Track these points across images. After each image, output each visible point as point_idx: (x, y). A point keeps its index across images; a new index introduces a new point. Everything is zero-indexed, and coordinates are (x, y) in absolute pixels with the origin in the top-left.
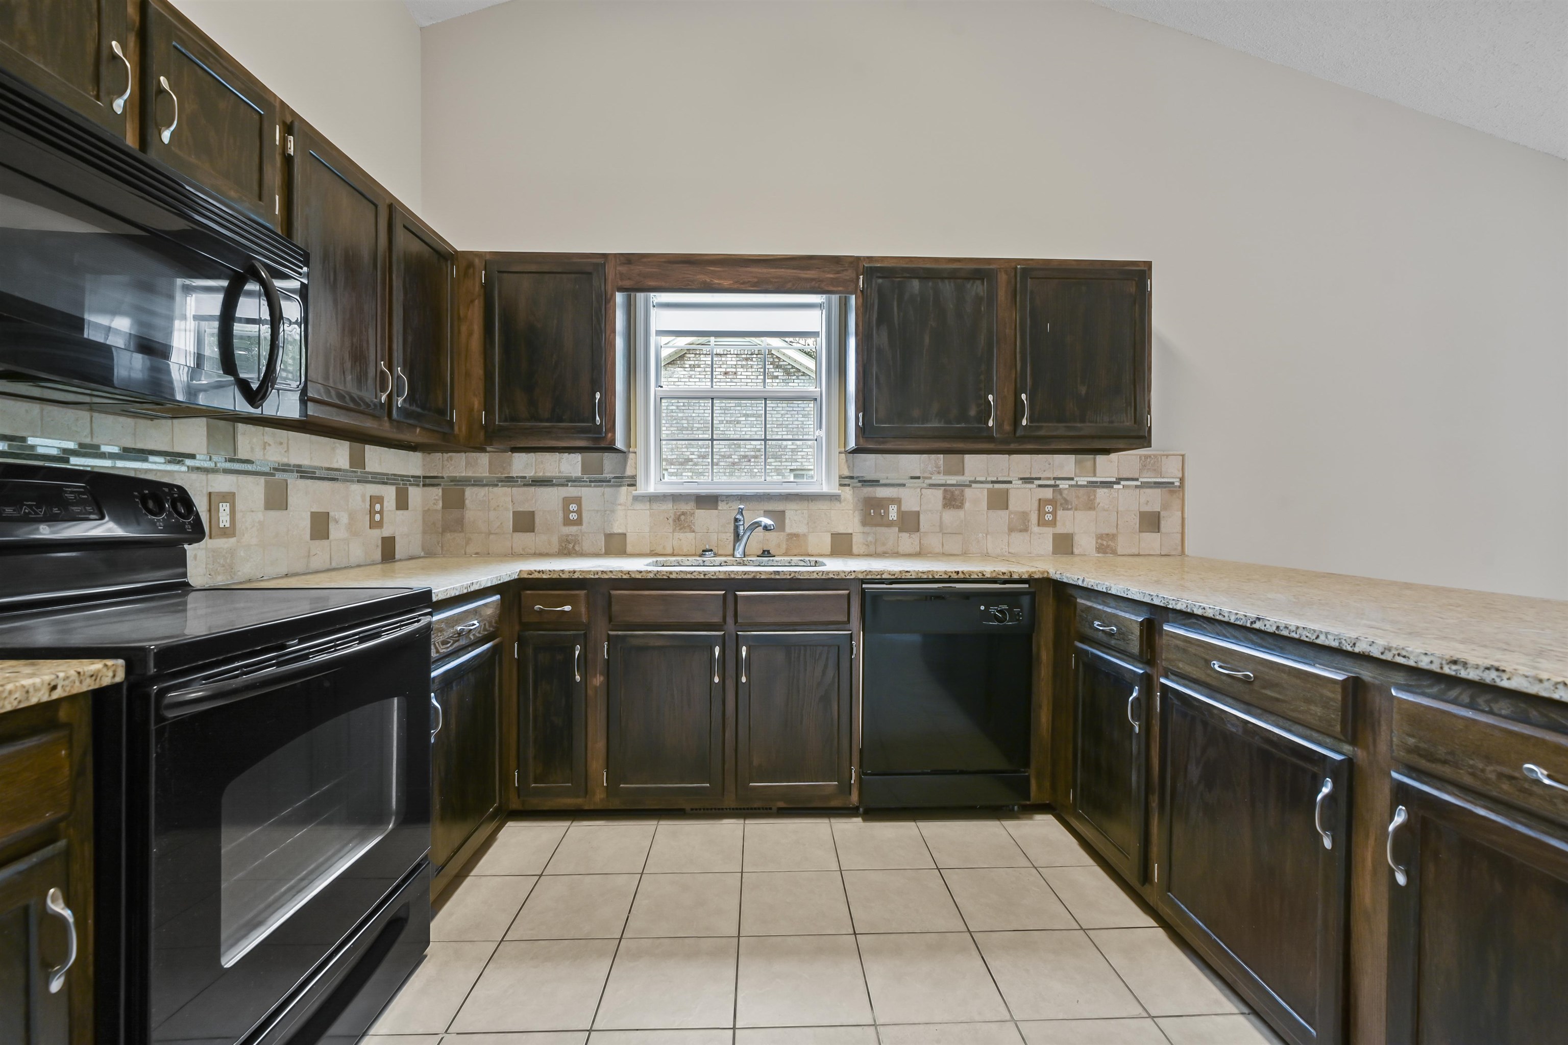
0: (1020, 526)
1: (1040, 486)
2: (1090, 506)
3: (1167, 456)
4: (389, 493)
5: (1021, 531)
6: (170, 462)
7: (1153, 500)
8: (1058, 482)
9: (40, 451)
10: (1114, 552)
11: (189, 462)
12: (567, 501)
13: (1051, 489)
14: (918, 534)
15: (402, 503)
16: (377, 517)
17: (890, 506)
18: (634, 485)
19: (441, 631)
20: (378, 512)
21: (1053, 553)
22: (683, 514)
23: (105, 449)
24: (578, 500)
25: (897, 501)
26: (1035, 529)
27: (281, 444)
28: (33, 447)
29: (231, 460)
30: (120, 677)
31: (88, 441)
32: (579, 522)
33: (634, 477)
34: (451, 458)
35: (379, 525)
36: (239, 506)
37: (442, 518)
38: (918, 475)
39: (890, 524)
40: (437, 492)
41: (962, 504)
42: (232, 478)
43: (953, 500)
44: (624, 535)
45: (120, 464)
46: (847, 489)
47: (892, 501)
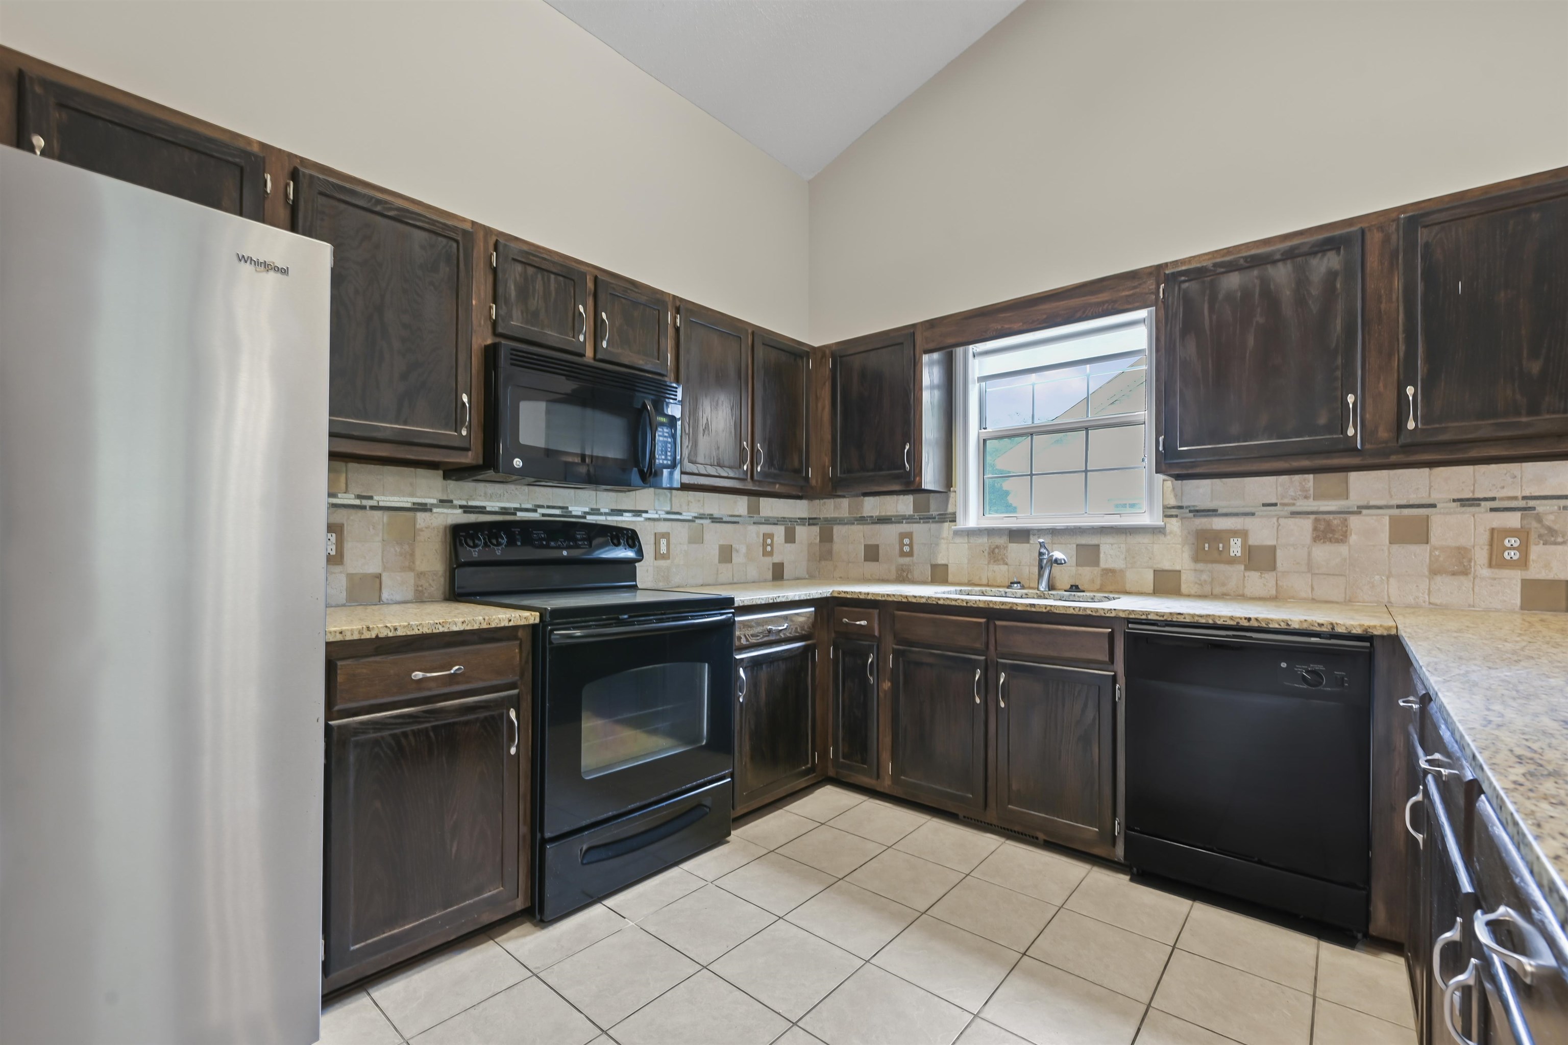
0: (1453, 567)
1: (1492, 510)
4: (779, 532)
5: (1454, 574)
6: (634, 516)
8: (1531, 503)
9: (574, 513)
11: (644, 515)
12: (903, 536)
13: (1518, 515)
14: (1274, 573)
15: (790, 537)
16: (769, 548)
17: (1232, 540)
18: (954, 520)
19: (751, 627)
20: (769, 545)
21: (1522, 608)
22: (997, 547)
23: (602, 510)
24: (910, 535)
25: (1243, 534)
26: (1485, 572)
27: (699, 501)
28: (571, 512)
29: (668, 513)
30: (537, 621)
31: (594, 507)
32: (910, 554)
33: (954, 514)
34: (825, 503)
35: (771, 554)
36: (672, 540)
37: (819, 549)
38: (1274, 501)
39: (1232, 561)
40: (816, 529)
41: (1345, 536)
42: (668, 524)
43: (1329, 531)
44: (946, 566)
45: (609, 518)
46: (1174, 520)
47: (1235, 533)
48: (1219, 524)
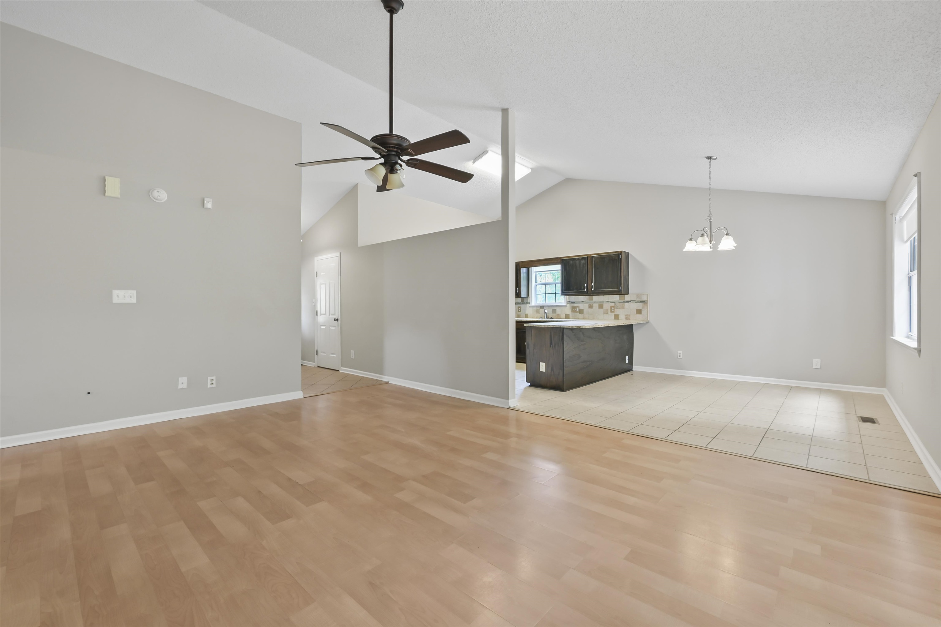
0: (606, 312)
1: (611, 303)
2: (623, 308)
3: (643, 294)
5: (606, 314)
7: (639, 306)
8: (615, 302)
10: (629, 319)
13: (613, 304)
14: (583, 314)
18: (529, 304)
21: (615, 320)
22: (538, 310)
24: (520, 307)
26: (609, 313)
32: (520, 312)
33: (529, 302)
38: (582, 301)
39: (577, 312)
41: (593, 307)
43: (591, 307)
44: (528, 314)
46: (568, 304)
47: (578, 307)
48: (575, 305)
